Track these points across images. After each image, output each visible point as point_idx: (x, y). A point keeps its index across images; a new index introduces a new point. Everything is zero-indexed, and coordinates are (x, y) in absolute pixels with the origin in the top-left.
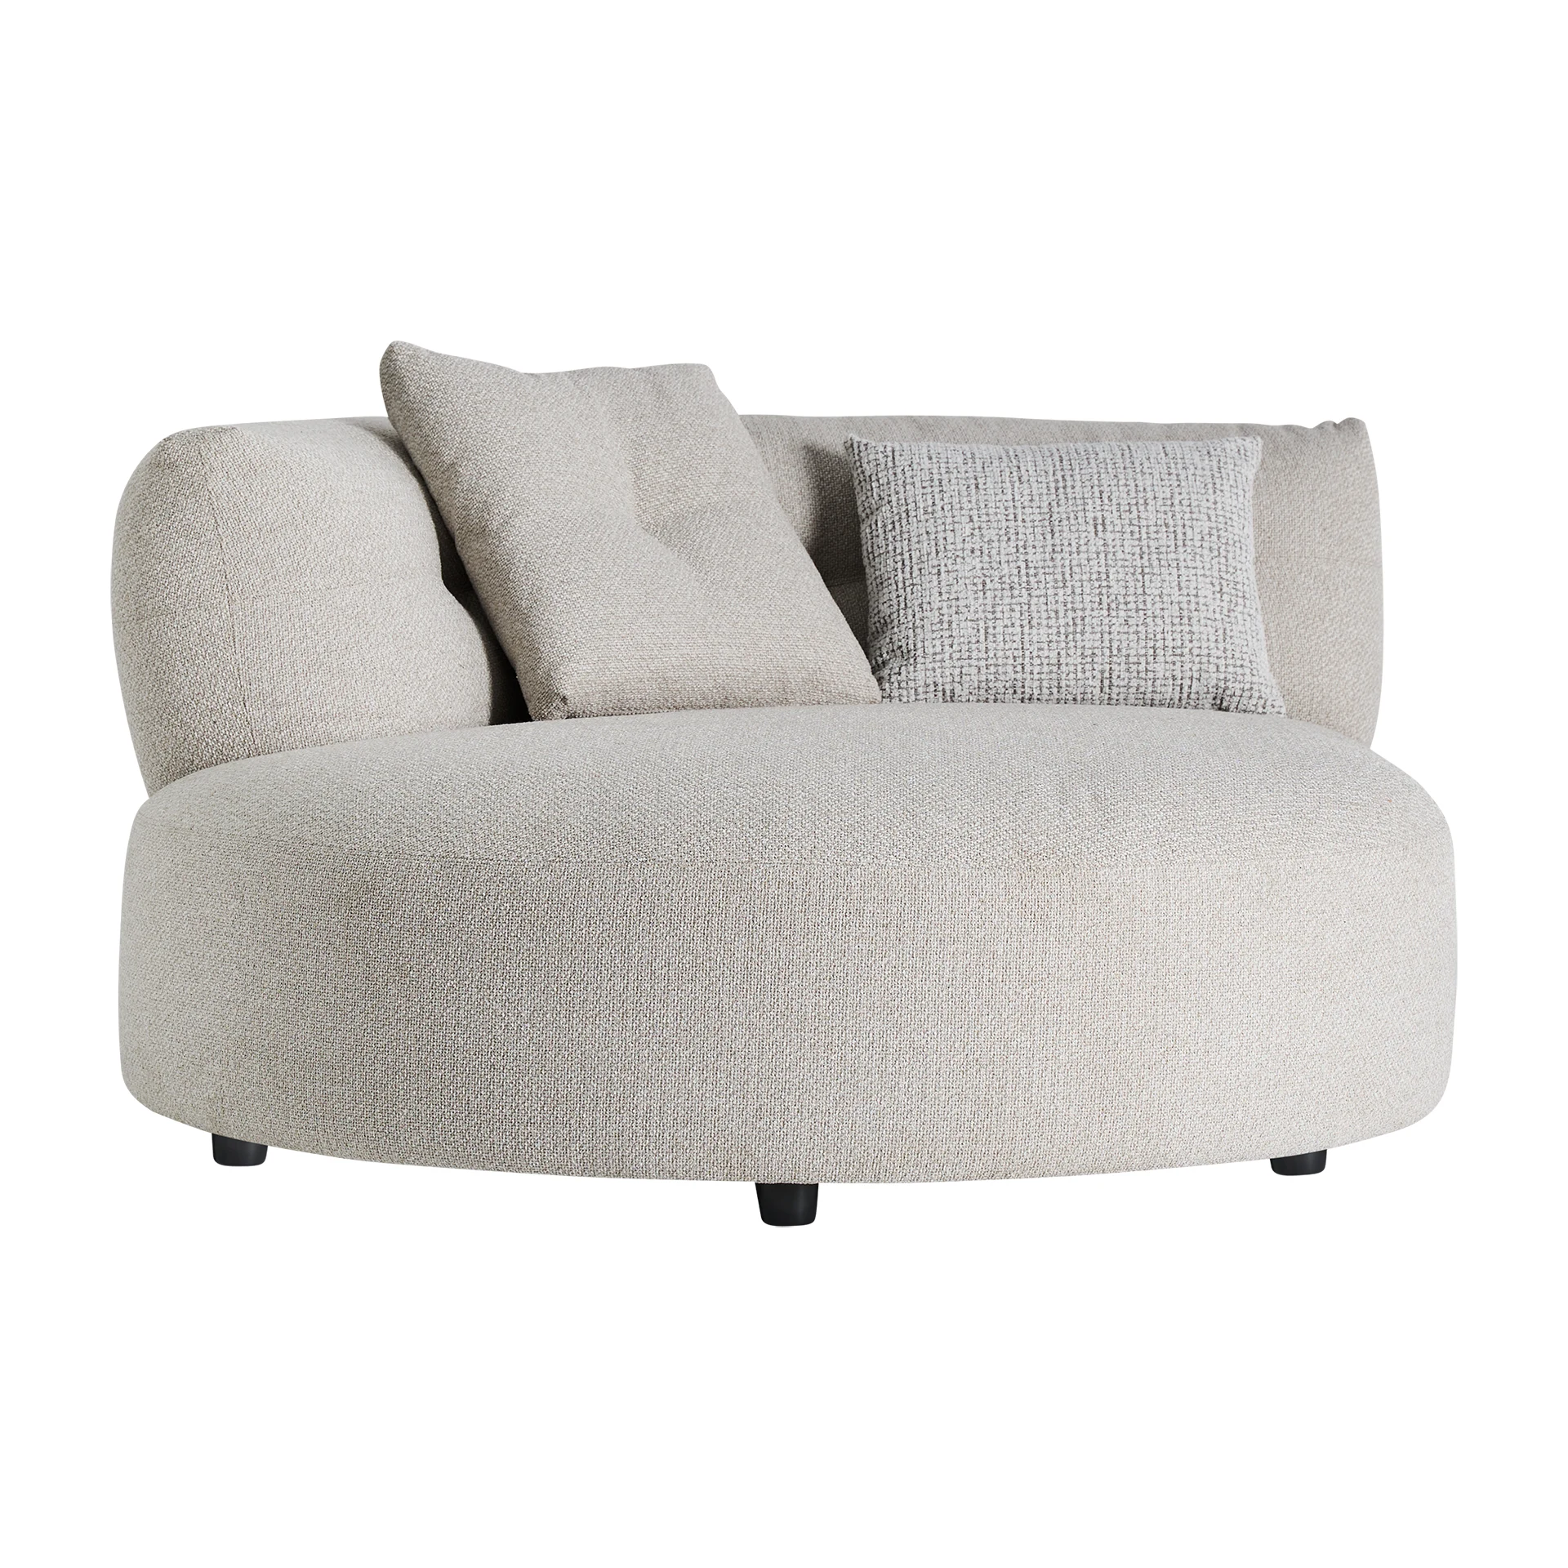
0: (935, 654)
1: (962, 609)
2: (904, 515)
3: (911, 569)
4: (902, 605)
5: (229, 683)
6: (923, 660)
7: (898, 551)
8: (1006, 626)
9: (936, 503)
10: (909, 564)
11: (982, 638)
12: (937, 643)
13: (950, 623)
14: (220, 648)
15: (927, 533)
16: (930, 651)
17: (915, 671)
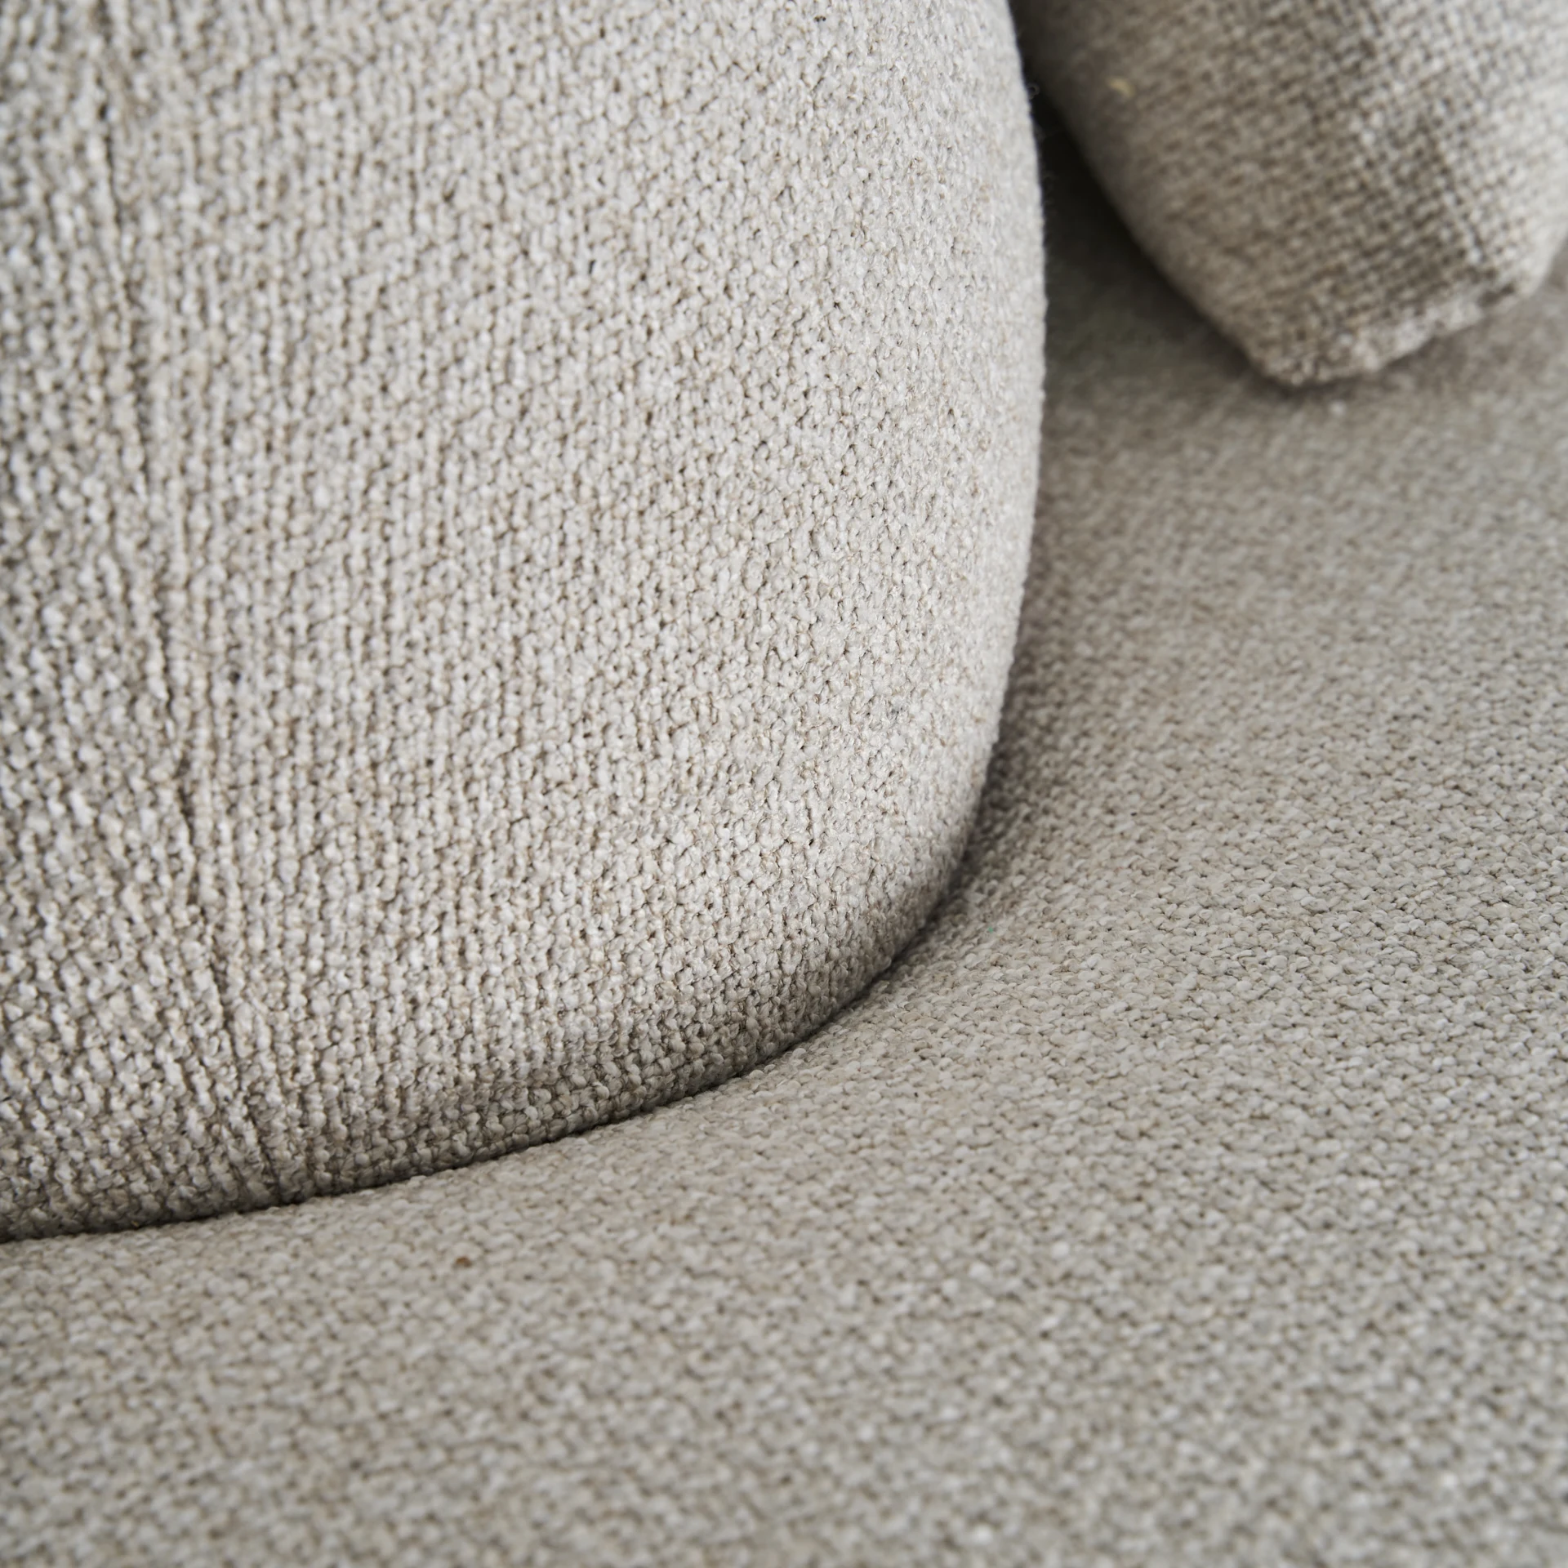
5: (84, 668)
14: (37, 441)
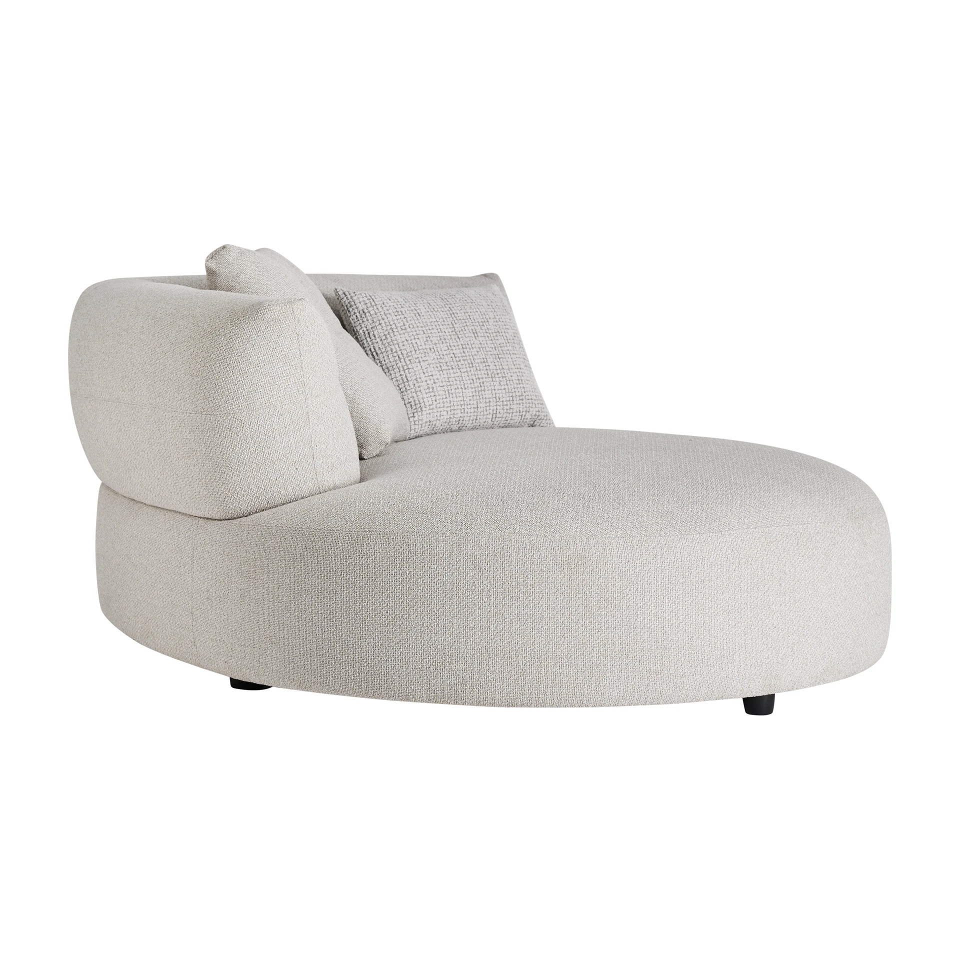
0: (430, 405)
1: (436, 381)
2: (391, 331)
3: (405, 360)
4: (405, 380)
6: (425, 409)
7: (394, 351)
8: (455, 389)
9: (405, 324)
10: (402, 357)
11: (448, 396)
12: (429, 399)
13: (433, 388)
15: (406, 340)
16: (427, 404)
17: (422, 415)
